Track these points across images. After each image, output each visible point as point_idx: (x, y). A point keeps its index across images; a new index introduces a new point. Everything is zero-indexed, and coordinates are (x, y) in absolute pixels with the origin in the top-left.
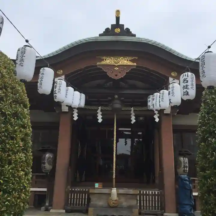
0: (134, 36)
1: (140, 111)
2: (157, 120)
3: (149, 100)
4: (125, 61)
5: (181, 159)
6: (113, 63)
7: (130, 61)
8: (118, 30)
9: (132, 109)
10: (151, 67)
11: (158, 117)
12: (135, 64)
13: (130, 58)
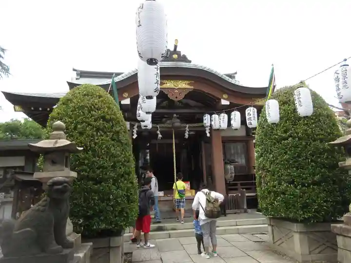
0: (190, 62)
1: (194, 127)
2: (208, 135)
3: (204, 118)
4: (183, 85)
5: (229, 167)
6: (173, 86)
7: (188, 84)
8: (175, 56)
9: (187, 126)
10: (206, 90)
11: (209, 132)
12: (192, 87)
13: (187, 82)
